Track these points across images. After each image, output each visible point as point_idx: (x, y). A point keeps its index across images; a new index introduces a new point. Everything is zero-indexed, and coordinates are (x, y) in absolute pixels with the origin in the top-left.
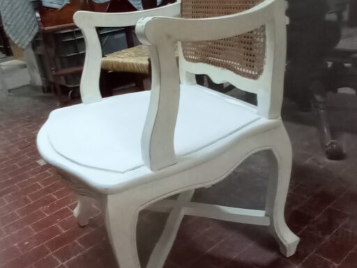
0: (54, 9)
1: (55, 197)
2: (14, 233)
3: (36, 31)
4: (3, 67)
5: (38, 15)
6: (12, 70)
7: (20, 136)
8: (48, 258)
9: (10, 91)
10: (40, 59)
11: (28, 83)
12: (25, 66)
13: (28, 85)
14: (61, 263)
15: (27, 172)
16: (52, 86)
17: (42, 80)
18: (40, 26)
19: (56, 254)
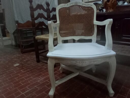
0: (21, 24)
1: (20, 75)
2: (7, 85)
3: (16, 29)
4: (3, 39)
5: (17, 24)
6: (6, 40)
7: (8, 58)
8: (18, 92)
9: (4, 46)
10: (15, 37)
11: (11, 44)
12: (10, 39)
13: (10, 45)
14: (22, 93)
15: (10, 68)
16: (18, 45)
17: (15, 43)
18: (17, 28)
19: (21, 91)
